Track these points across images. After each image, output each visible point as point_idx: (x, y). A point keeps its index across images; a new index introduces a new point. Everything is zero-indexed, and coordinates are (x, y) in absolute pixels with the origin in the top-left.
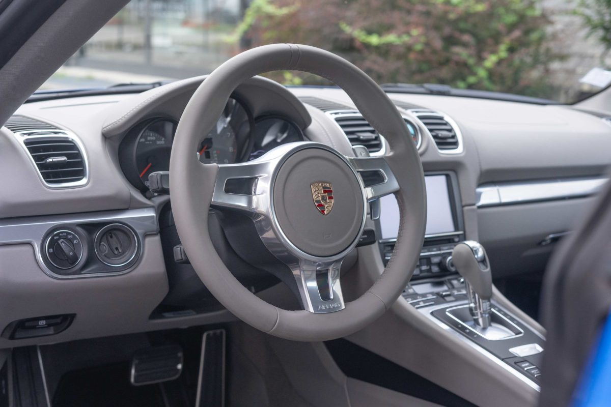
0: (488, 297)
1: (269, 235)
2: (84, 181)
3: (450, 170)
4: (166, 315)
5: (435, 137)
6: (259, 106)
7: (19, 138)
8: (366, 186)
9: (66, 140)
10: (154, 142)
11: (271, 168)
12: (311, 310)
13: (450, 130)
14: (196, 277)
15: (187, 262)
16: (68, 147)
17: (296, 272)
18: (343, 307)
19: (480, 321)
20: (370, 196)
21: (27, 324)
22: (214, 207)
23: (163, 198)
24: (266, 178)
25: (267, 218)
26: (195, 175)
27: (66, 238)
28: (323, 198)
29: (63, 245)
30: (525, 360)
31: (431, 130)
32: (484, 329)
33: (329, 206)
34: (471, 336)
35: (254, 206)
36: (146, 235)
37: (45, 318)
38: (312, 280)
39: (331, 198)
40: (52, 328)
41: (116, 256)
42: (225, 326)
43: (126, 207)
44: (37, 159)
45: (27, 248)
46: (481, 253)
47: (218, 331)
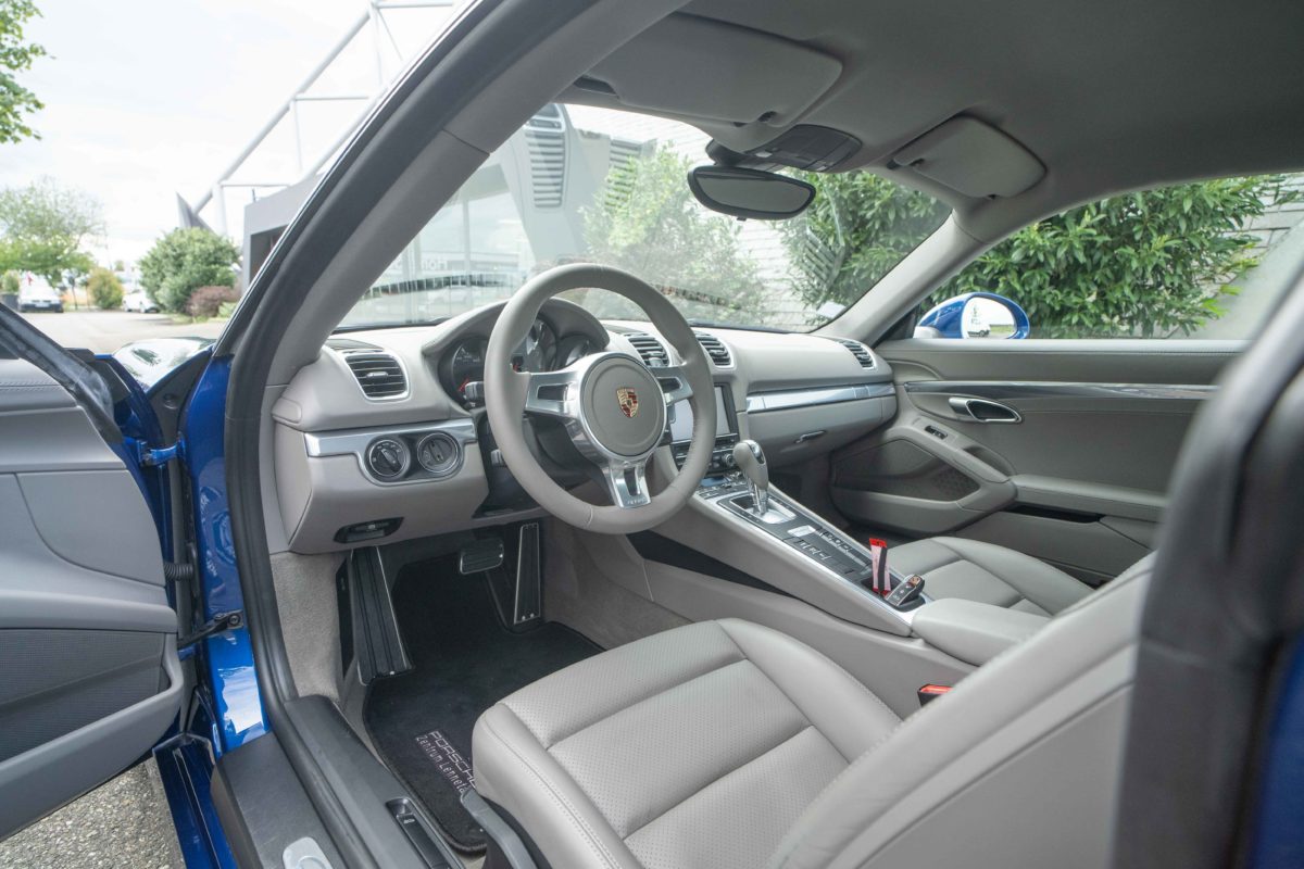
0: (765, 488)
1: (580, 437)
2: (405, 394)
3: (725, 383)
4: (488, 513)
5: (712, 354)
6: (564, 326)
7: (340, 357)
8: (665, 392)
9: (387, 358)
10: (471, 360)
11: (580, 377)
12: (622, 505)
13: (723, 349)
14: (513, 480)
15: (505, 466)
16: (389, 364)
17: (605, 471)
18: (649, 501)
19: (759, 507)
20: (669, 401)
21: (357, 529)
22: (528, 414)
23: (481, 410)
24: (575, 386)
25: (578, 422)
26: (509, 384)
27: (389, 448)
28: (629, 403)
29: (386, 455)
30: (801, 540)
31: (708, 349)
32: (763, 514)
33: (635, 408)
34: (754, 520)
35: (566, 411)
36: (465, 444)
37: (375, 522)
38: (620, 478)
39: (635, 402)
40: (382, 531)
41: (438, 463)
42: (539, 520)
43: (446, 417)
44: (357, 374)
45: (351, 458)
46: (757, 450)
47: (533, 525)
